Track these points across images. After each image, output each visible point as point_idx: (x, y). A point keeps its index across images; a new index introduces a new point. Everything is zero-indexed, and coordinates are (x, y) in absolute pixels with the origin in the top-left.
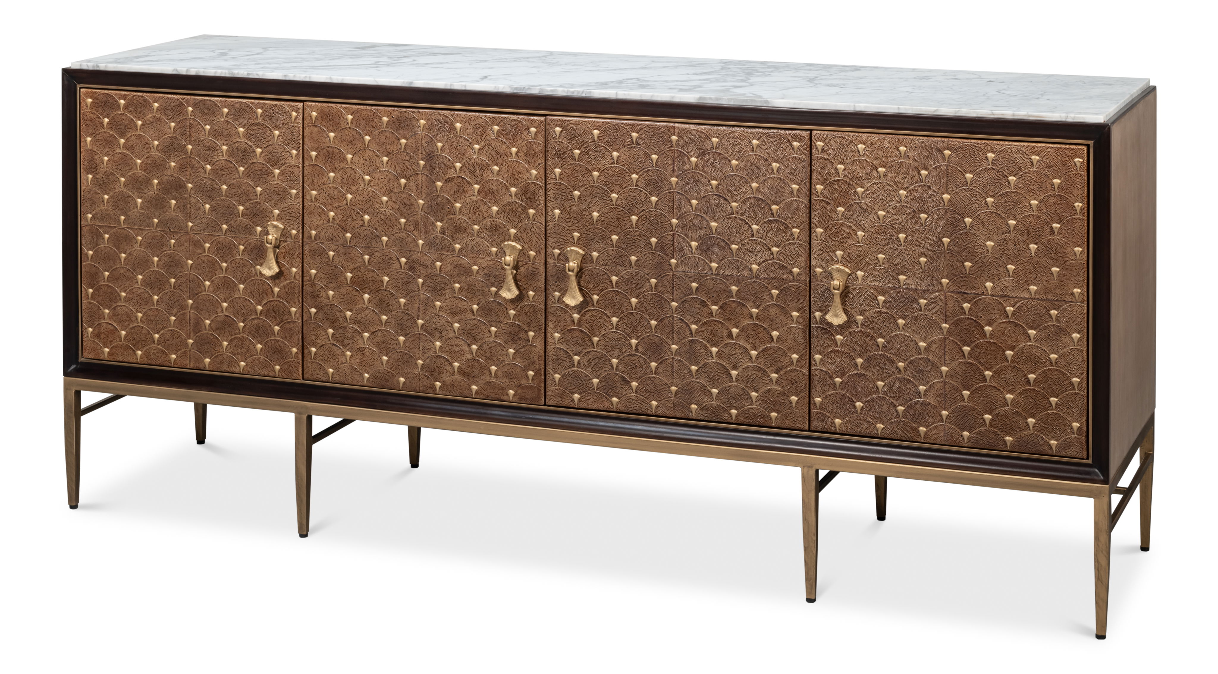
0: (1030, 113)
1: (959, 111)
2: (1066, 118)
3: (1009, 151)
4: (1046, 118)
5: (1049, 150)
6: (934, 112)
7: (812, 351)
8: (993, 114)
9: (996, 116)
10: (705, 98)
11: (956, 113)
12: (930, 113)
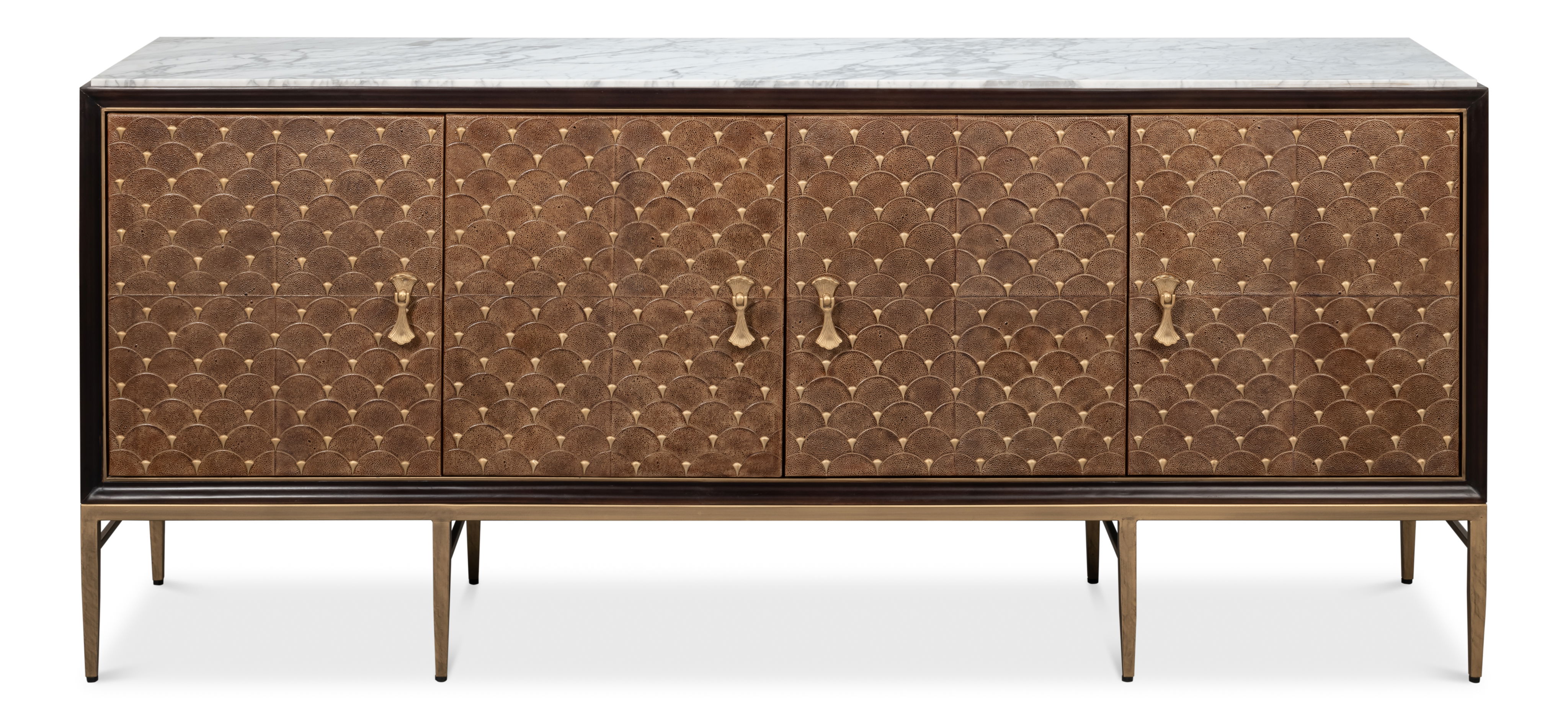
0: (1393, 80)
1: (1308, 82)
2: (1435, 84)
3: (1370, 126)
4: (1411, 85)
5: (1417, 121)
6: (1279, 85)
7: (1130, 380)
8: (1349, 84)
9: (1352, 86)
10: (993, 83)
11: (1305, 85)
12: (1274, 86)
